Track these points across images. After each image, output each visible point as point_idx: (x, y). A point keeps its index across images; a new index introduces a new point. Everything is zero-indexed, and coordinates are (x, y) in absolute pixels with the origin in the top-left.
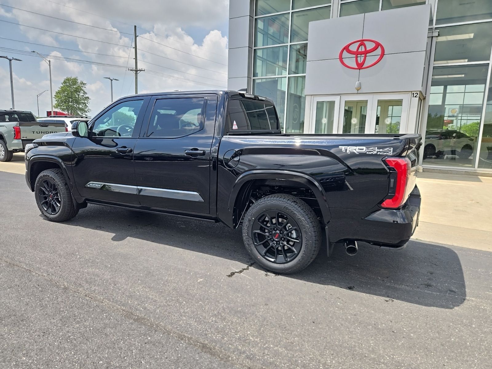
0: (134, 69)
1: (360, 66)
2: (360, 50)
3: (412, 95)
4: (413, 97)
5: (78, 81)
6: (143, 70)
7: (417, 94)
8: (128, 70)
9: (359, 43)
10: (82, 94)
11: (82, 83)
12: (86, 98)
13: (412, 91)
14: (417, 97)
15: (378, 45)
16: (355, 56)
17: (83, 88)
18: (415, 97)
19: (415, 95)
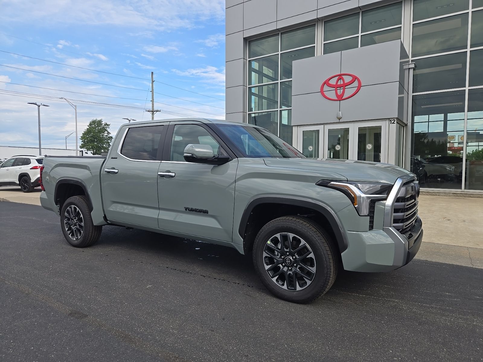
0: (151, 110)
1: (340, 98)
2: (339, 83)
3: (390, 122)
4: (391, 123)
5: (103, 123)
6: (159, 110)
7: (394, 121)
8: (146, 111)
9: (338, 77)
10: (106, 134)
11: (106, 124)
12: (109, 137)
13: (389, 119)
14: (395, 123)
15: (355, 78)
16: (334, 89)
17: (108, 129)
18: (393, 123)
19: (392, 122)
